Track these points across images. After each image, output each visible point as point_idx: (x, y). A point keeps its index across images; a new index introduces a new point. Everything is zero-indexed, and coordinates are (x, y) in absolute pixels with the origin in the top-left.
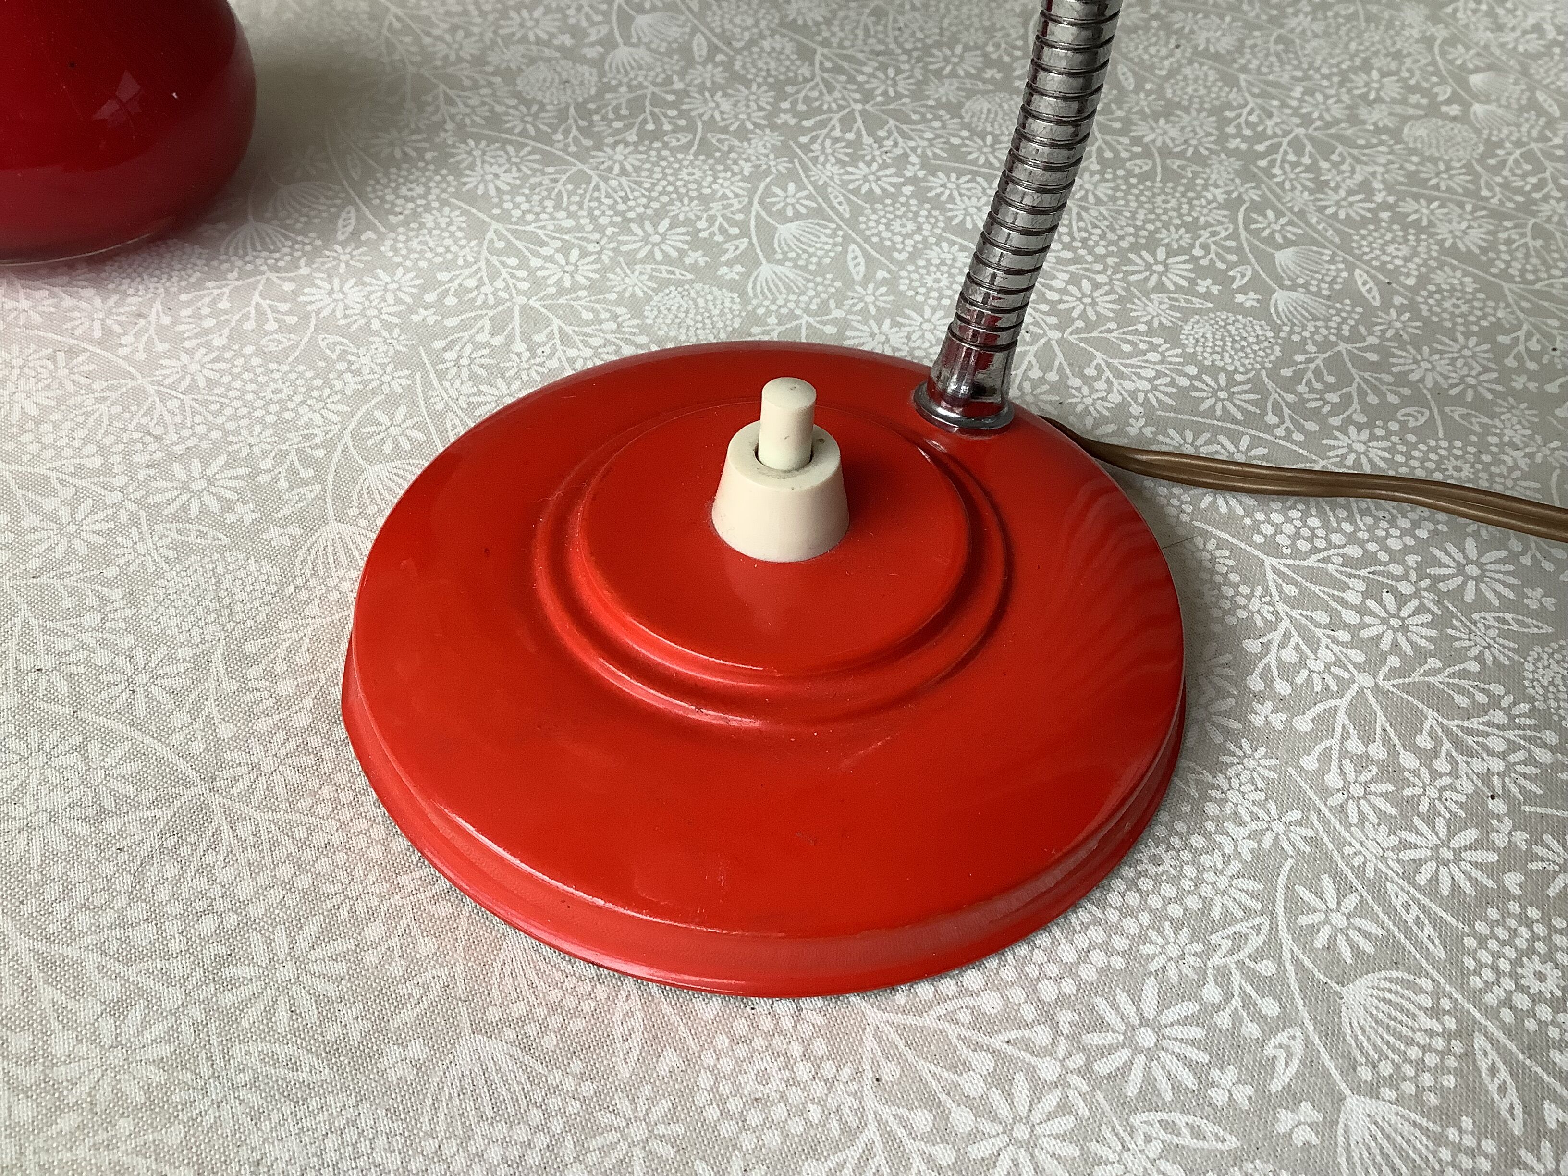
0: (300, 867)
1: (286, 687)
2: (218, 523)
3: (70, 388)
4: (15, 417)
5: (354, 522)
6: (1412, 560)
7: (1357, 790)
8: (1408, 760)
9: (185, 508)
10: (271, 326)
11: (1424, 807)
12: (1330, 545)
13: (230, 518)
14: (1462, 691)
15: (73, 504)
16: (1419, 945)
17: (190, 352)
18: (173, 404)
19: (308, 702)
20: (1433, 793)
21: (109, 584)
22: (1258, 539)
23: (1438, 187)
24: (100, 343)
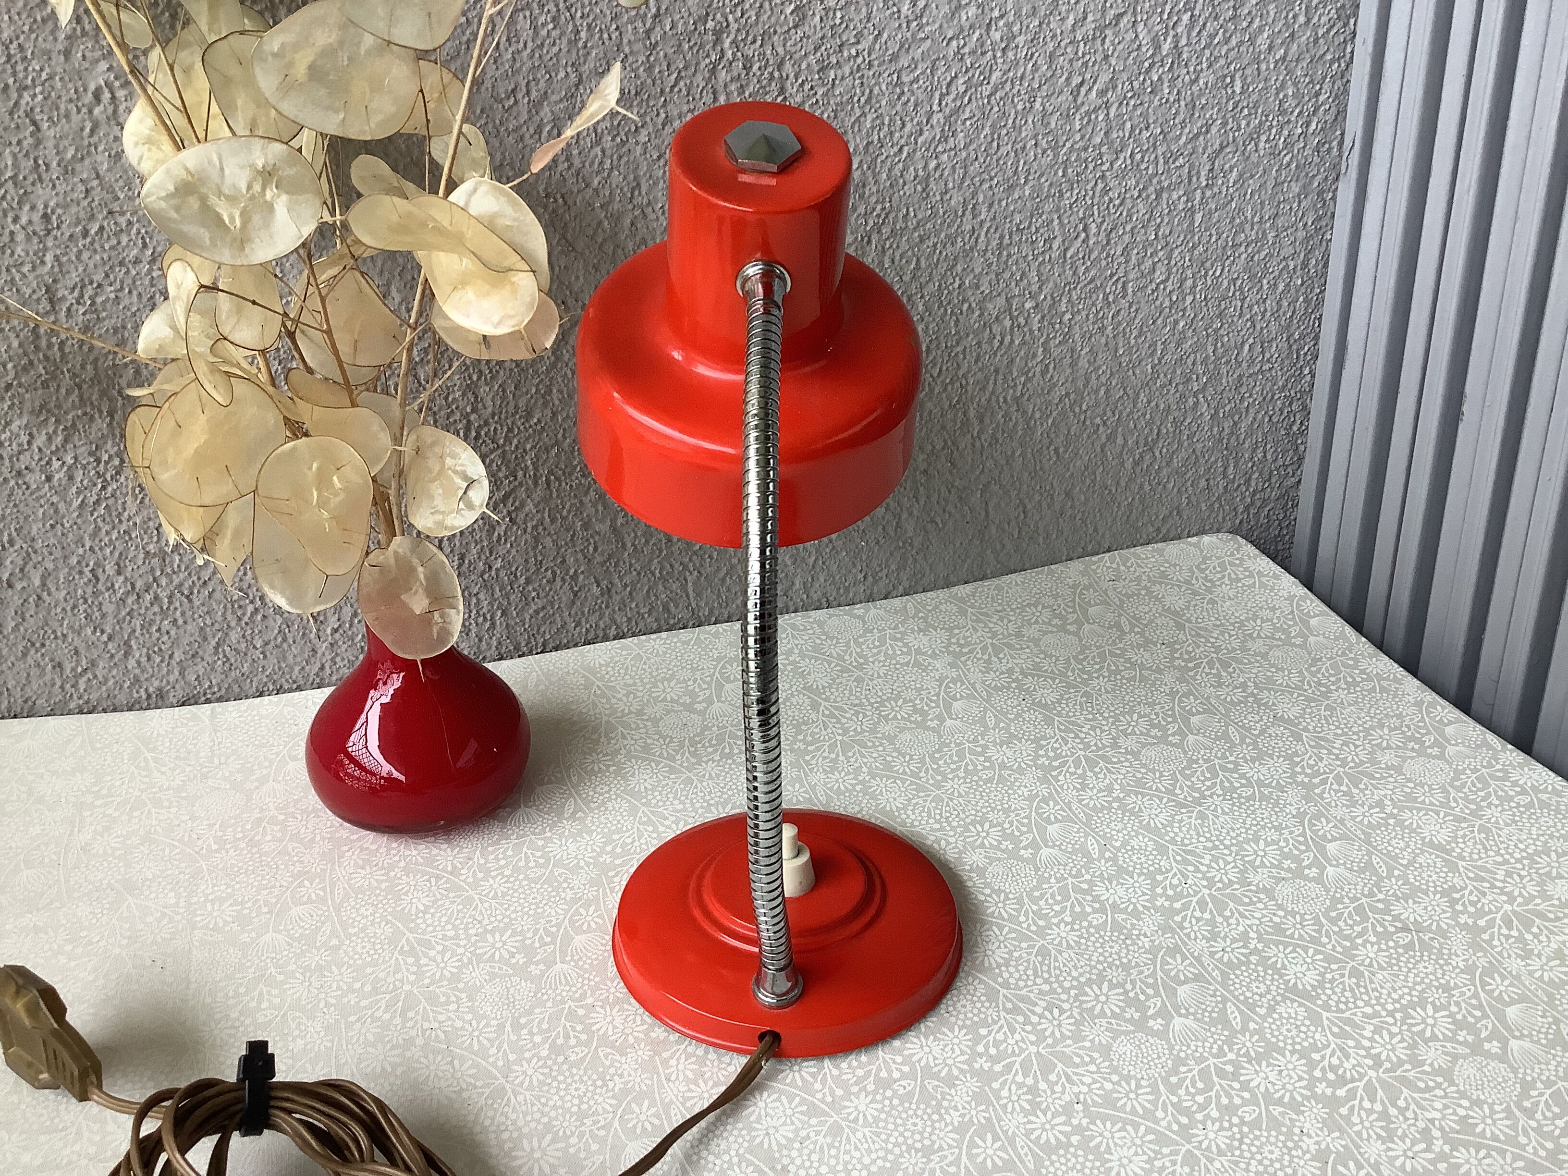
0: (543, 1114)
1: (537, 1039)
2: (507, 963)
3: (438, 896)
4: (414, 910)
5: (568, 963)
6: (1073, 992)
7: (1014, 1098)
8: (1043, 1085)
9: (493, 955)
10: (532, 864)
11: (1044, 1106)
12: (1035, 984)
13: (513, 961)
14: (1078, 1055)
15: (443, 953)
16: (1022, 1162)
17: (493, 878)
18: (486, 905)
19: (547, 1045)
20: (1050, 1100)
21: (461, 991)
22: (1000, 980)
23: (1151, 788)
24: (451, 873)
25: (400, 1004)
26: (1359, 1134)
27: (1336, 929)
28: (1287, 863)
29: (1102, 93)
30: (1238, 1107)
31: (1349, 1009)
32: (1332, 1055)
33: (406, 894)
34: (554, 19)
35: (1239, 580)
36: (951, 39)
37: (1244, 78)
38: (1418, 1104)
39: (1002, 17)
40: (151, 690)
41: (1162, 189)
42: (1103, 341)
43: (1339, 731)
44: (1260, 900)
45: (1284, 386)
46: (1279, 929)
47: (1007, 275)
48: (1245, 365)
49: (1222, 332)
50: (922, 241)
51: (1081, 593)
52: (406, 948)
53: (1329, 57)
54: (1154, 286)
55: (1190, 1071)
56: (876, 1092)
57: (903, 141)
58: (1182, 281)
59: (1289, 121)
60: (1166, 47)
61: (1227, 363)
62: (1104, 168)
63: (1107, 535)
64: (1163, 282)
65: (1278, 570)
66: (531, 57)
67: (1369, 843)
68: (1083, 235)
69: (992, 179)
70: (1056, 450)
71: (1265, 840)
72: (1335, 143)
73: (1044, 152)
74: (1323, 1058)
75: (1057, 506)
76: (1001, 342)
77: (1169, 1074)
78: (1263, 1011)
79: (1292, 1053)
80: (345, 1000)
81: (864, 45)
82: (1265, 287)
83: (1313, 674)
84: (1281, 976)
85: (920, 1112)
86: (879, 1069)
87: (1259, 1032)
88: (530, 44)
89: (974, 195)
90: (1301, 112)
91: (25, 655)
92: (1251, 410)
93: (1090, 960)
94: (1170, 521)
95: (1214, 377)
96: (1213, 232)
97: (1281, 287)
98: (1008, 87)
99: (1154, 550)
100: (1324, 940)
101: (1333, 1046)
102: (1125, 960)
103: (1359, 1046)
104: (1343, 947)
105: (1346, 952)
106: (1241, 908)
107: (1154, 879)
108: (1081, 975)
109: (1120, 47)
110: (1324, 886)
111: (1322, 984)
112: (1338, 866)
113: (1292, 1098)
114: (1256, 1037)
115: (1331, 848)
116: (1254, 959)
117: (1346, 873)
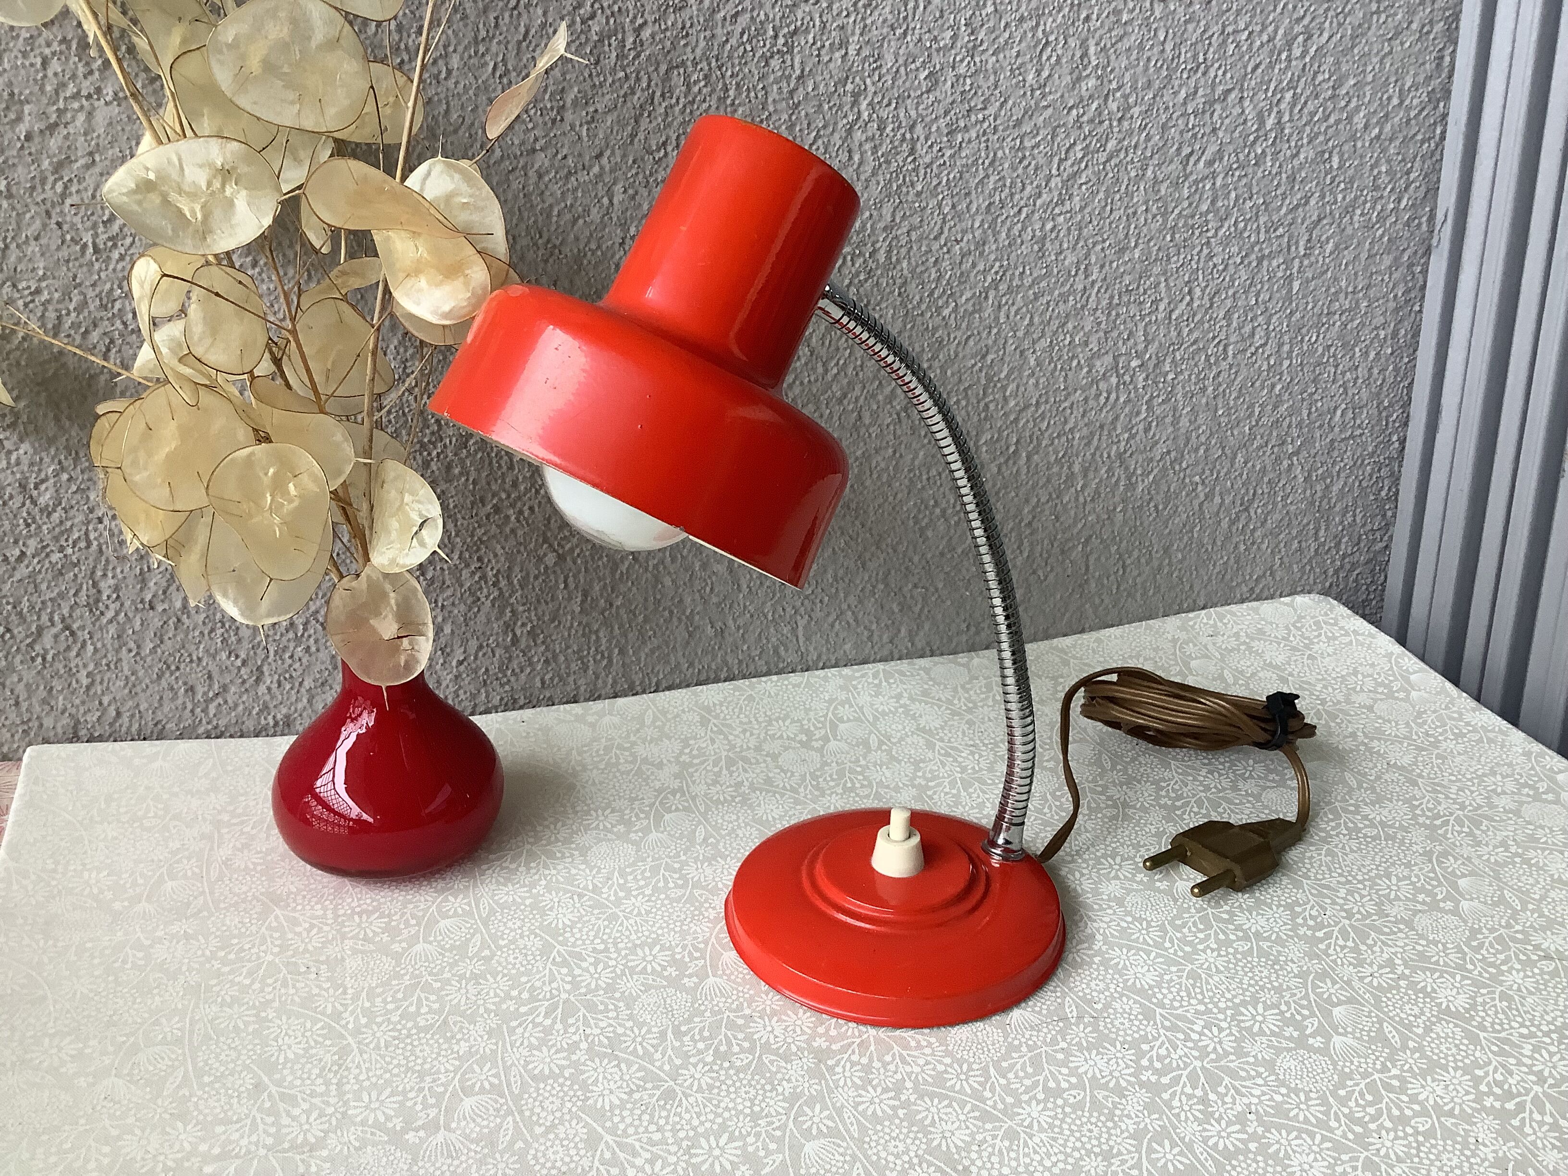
0: (716, 1115)
1: (701, 1046)
2: (660, 975)
4: (561, 925)
5: (721, 977)
6: (1229, 1012)
7: (1186, 1108)
8: (1212, 1097)
9: (645, 968)
10: (671, 885)
11: (1217, 1115)
12: (1190, 1004)
13: (666, 974)
14: (1243, 1069)
15: (595, 964)
16: (1203, 1166)
18: (632, 921)
19: (711, 1052)
20: (1222, 1110)
21: (618, 1000)
24: (593, 891)
25: (559, 1011)
26: (1534, 1143)
27: (1480, 957)
28: (1421, 897)
29: (1210, 163)
30: (1410, 1118)
31: (1504, 1030)
32: (1495, 1070)
33: (551, 909)
34: (706, 77)
35: (1335, 638)
36: (1071, 108)
37: (1341, 154)
39: (1119, 88)
40: (279, 717)
41: (1263, 256)
42: (1204, 401)
43: (1453, 778)
44: (1400, 931)
45: (1374, 452)
46: (1422, 957)
47: (1115, 334)
48: (1337, 429)
49: (1316, 397)
50: (1036, 298)
51: (1181, 648)
52: (558, 959)
53: (1419, 137)
54: (1253, 349)
55: (1357, 1085)
56: (1046, 1101)
57: (1022, 203)
58: (1280, 345)
59: (1382, 197)
60: (1270, 122)
61: (1321, 426)
62: (1210, 234)
63: (1202, 593)
64: (1261, 346)
65: (1373, 629)
66: (683, 112)
67: (1500, 880)
68: (1188, 298)
69: (1104, 241)
70: (1156, 507)
71: (1397, 876)
72: (1424, 219)
73: (1154, 217)
74: (1487, 1074)
75: (1155, 563)
76: (1107, 399)
77: (1337, 1087)
78: (1420, 1031)
79: (1456, 1069)
80: (504, 1006)
81: (991, 110)
82: (1358, 354)
83: (1420, 726)
84: (1433, 999)
85: (1093, 1120)
86: (1046, 1080)
87: (1420, 1049)
88: (682, 100)
89: (1087, 256)
90: (1392, 190)
91: (159, 677)
92: (1342, 475)
93: (1241, 983)
94: (1264, 581)
95: (1308, 441)
96: (1310, 299)
97: (1372, 355)
98: (1122, 155)
99: (1248, 608)
100: (1470, 966)
101: (1494, 1063)
102: (1276, 984)
103: (1520, 1063)
104: (1490, 974)
105: (1493, 977)
106: (1382, 937)
107: (1292, 910)
108: (1235, 997)
109: (1227, 121)
110: (1460, 917)
111: (1474, 1006)
112: (1472, 899)
113: (1462, 1110)
114: (1417, 1055)
115: (1462, 883)
116: (1403, 983)
117: (1481, 907)
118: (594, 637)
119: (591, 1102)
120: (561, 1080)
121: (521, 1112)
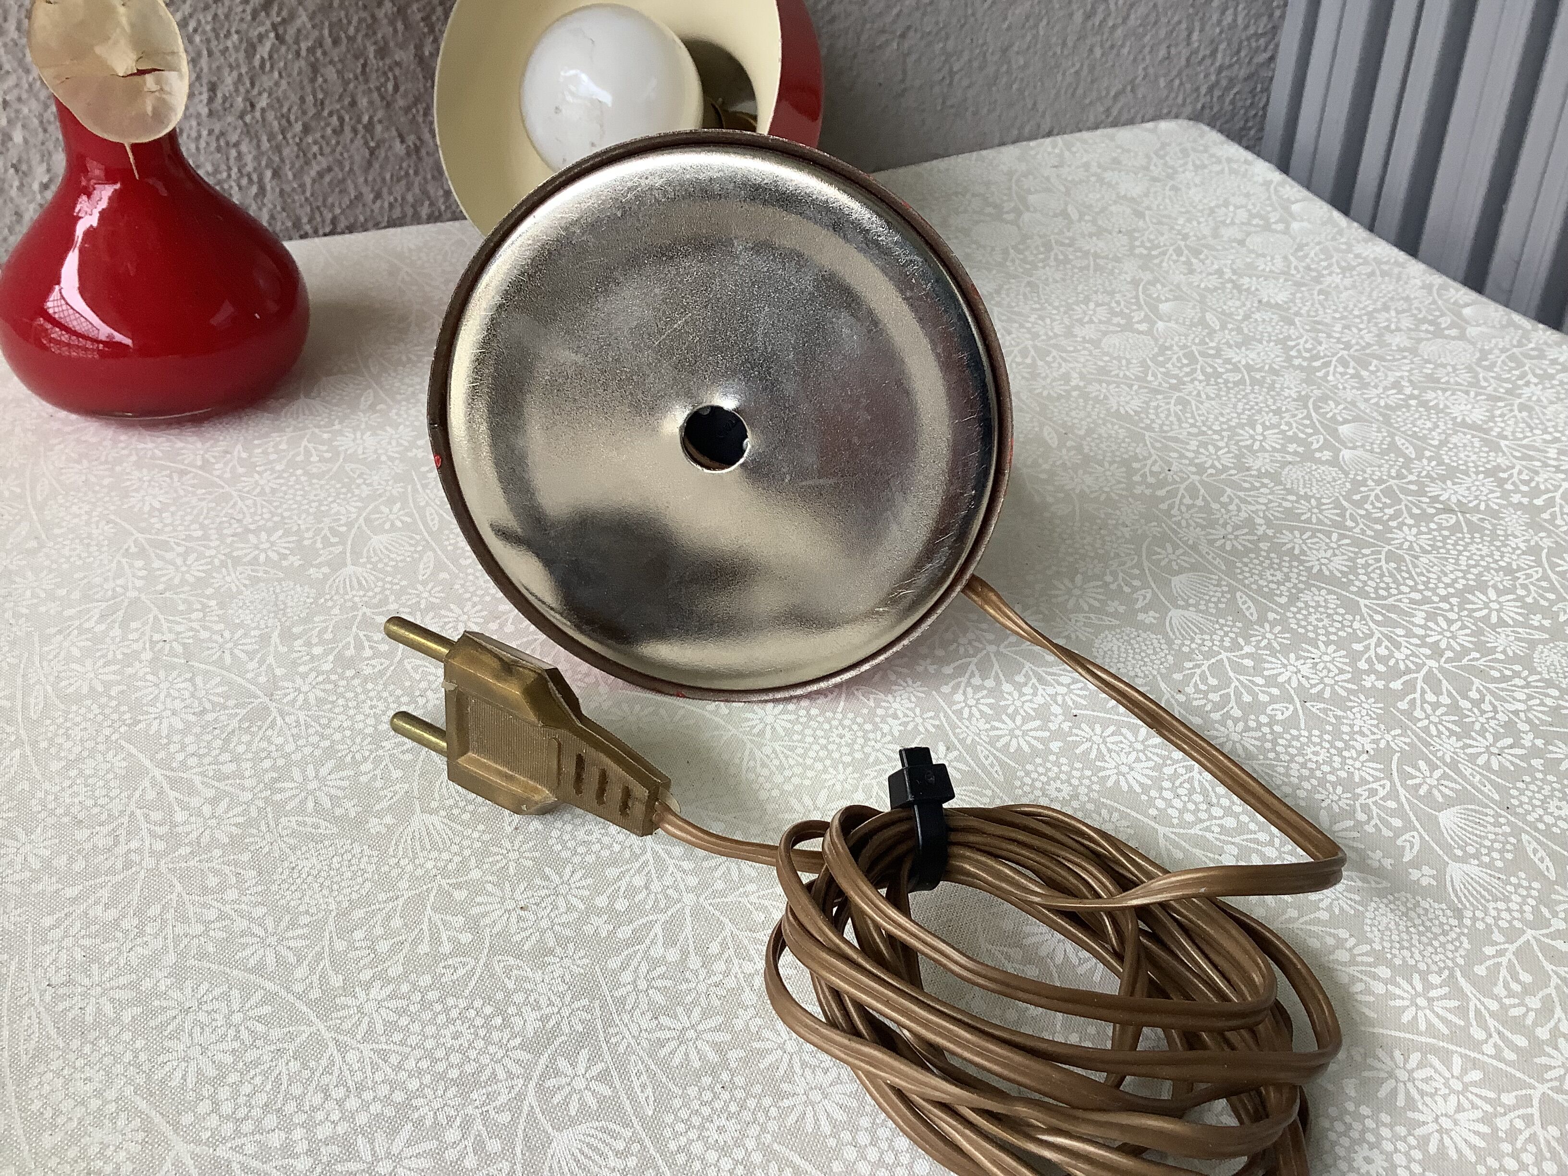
0: (322, 737)
1: (317, 651)
2: (276, 566)
3: (182, 493)
4: (146, 508)
5: (363, 565)
6: (1038, 586)
7: (972, 702)
8: (1007, 687)
9: (256, 558)
11: (1011, 711)
15: (185, 555)
17: (261, 473)
18: (249, 502)
19: (331, 658)
20: (1018, 703)
21: (209, 598)
23: (1117, 375)
24: (201, 468)
25: (121, 613)
26: (1426, 730)
27: (1363, 512)
28: (1292, 447)
30: (1266, 705)
31: (1390, 595)
32: (1379, 644)
33: (137, 490)
35: (1204, 167)
38: (1492, 693)
43: (1337, 315)
44: (1264, 485)
46: (1291, 514)
52: (133, 550)
55: (1199, 666)
63: (1048, 116)
65: (1249, 156)
67: (1390, 425)
71: (1263, 424)
74: (1367, 648)
75: (991, 70)
78: (1283, 600)
79: (1327, 644)
80: (43, 609)
83: (1301, 259)
84: (1301, 563)
87: (1283, 621)
93: (1059, 551)
94: (1122, 101)
99: (1101, 134)
100: (1349, 523)
101: (1377, 635)
102: (1101, 552)
103: (1409, 634)
104: (1375, 531)
105: (1378, 535)
106: (1241, 494)
107: (1131, 467)
108: (1049, 568)
110: (1341, 469)
111: (1353, 569)
112: (1354, 448)
113: (1334, 692)
114: (1278, 628)
115: (1344, 430)
116: (1264, 545)
117: (1367, 456)
118: (233, 153)
119: (141, 726)
120: (104, 700)
121: (34, 744)
